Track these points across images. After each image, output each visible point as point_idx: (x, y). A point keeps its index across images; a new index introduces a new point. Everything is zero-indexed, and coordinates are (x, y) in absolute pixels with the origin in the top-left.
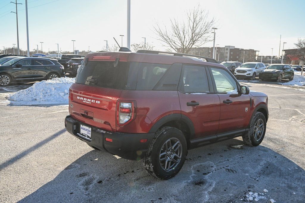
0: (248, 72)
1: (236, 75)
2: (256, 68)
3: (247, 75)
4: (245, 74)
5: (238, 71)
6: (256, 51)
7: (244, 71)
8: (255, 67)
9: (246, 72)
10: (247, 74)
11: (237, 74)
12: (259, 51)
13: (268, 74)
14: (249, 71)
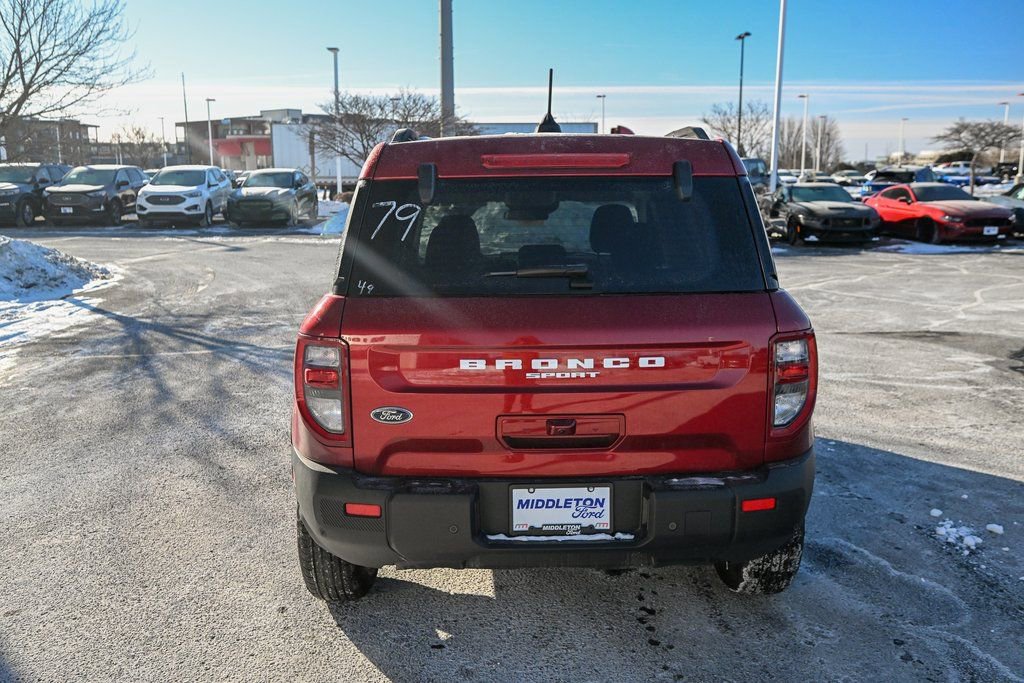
0: (190, 202)
1: (145, 212)
2: (209, 186)
3: (187, 212)
4: (181, 208)
5: (155, 199)
6: (86, 127)
7: (176, 199)
8: (206, 183)
9: (184, 200)
10: (188, 209)
11: (151, 208)
12: (96, 127)
13: (257, 204)
14: (192, 195)
